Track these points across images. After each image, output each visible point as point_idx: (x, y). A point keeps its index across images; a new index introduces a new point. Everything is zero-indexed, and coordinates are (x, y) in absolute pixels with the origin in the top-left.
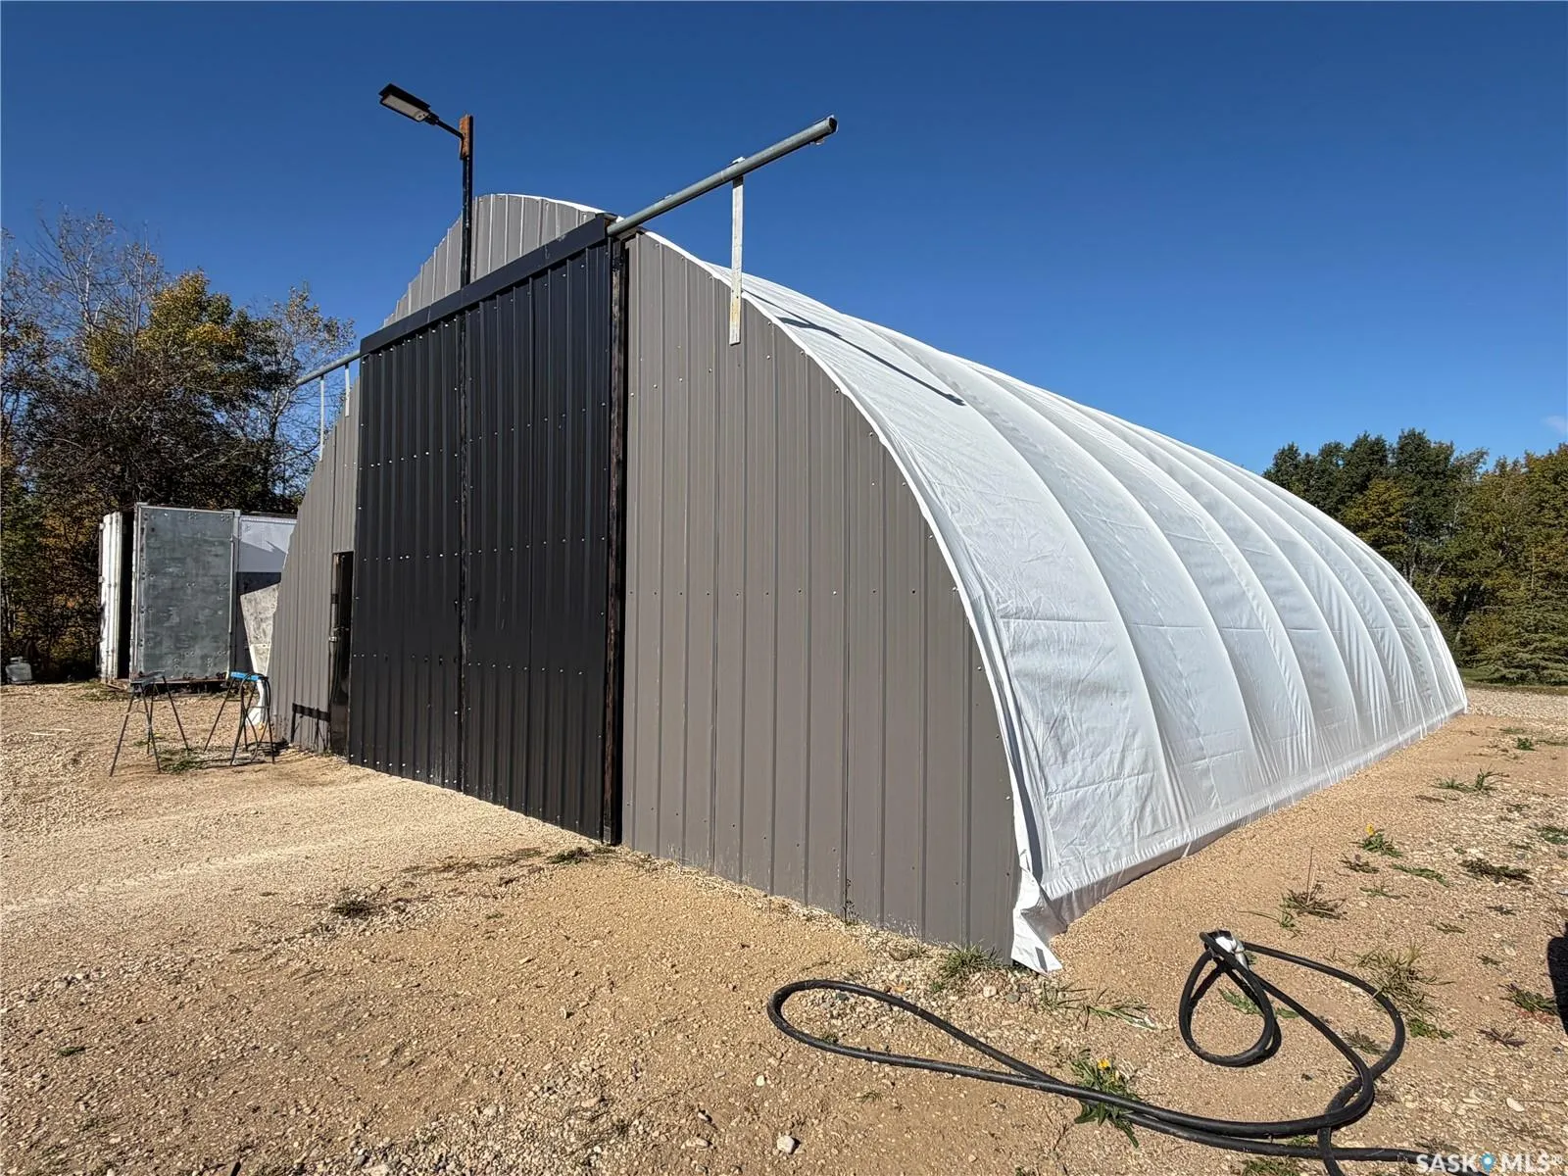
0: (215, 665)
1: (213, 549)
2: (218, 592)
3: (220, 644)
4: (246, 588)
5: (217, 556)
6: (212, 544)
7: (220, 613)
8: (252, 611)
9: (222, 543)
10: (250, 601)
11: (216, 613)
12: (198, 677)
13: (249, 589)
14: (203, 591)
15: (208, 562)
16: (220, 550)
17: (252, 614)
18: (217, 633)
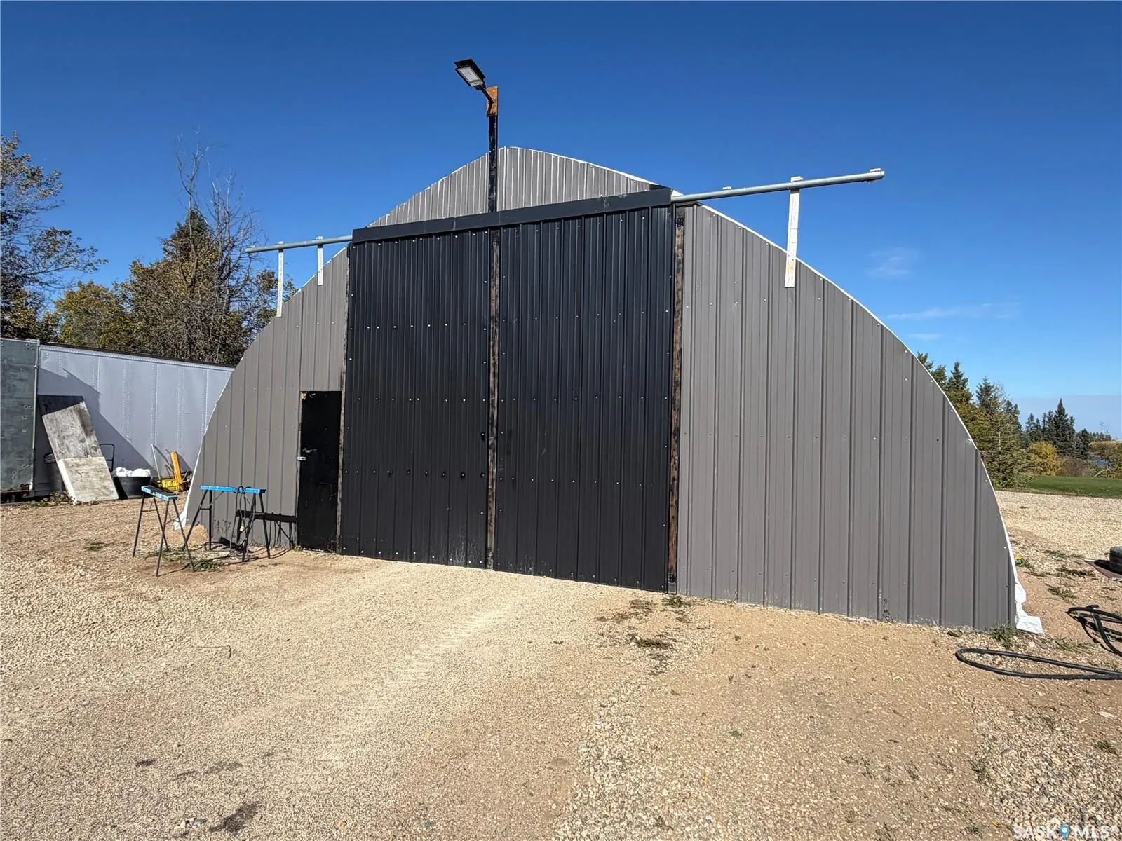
0: (19, 477)
1: (18, 374)
2: (22, 412)
3: (24, 459)
4: (46, 409)
5: (22, 380)
6: (17, 369)
7: (24, 431)
8: (54, 429)
9: (27, 369)
10: (51, 421)
11: (21, 431)
13: (49, 411)
14: (9, 411)
15: (14, 386)
16: (24, 375)
17: (55, 433)
18: (21, 448)
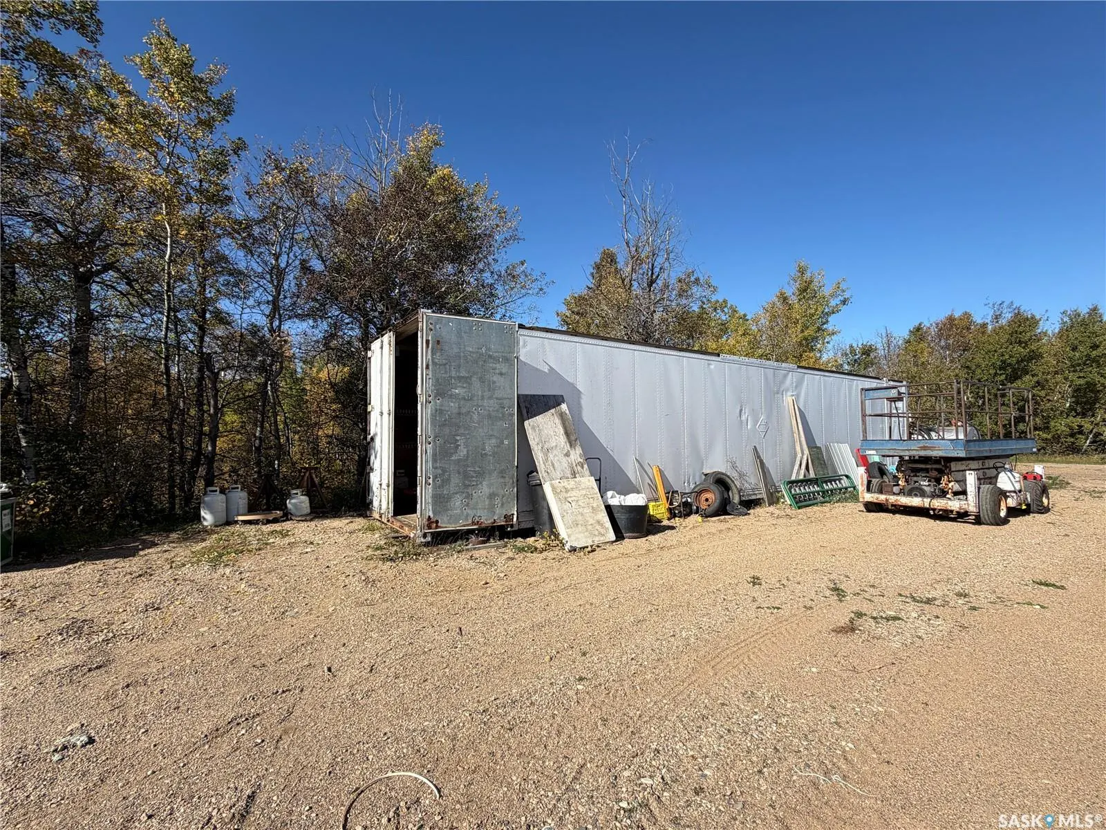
0: (503, 505)
1: (497, 366)
2: (503, 418)
3: (507, 480)
4: (528, 413)
5: (501, 374)
7: (506, 442)
8: (537, 439)
11: (503, 443)
12: (487, 521)
13: (530, 415)
14: (490, 416)
15: (494, 382)
16: (503, 368)
17: (538, 444)
18: (503, 466)
